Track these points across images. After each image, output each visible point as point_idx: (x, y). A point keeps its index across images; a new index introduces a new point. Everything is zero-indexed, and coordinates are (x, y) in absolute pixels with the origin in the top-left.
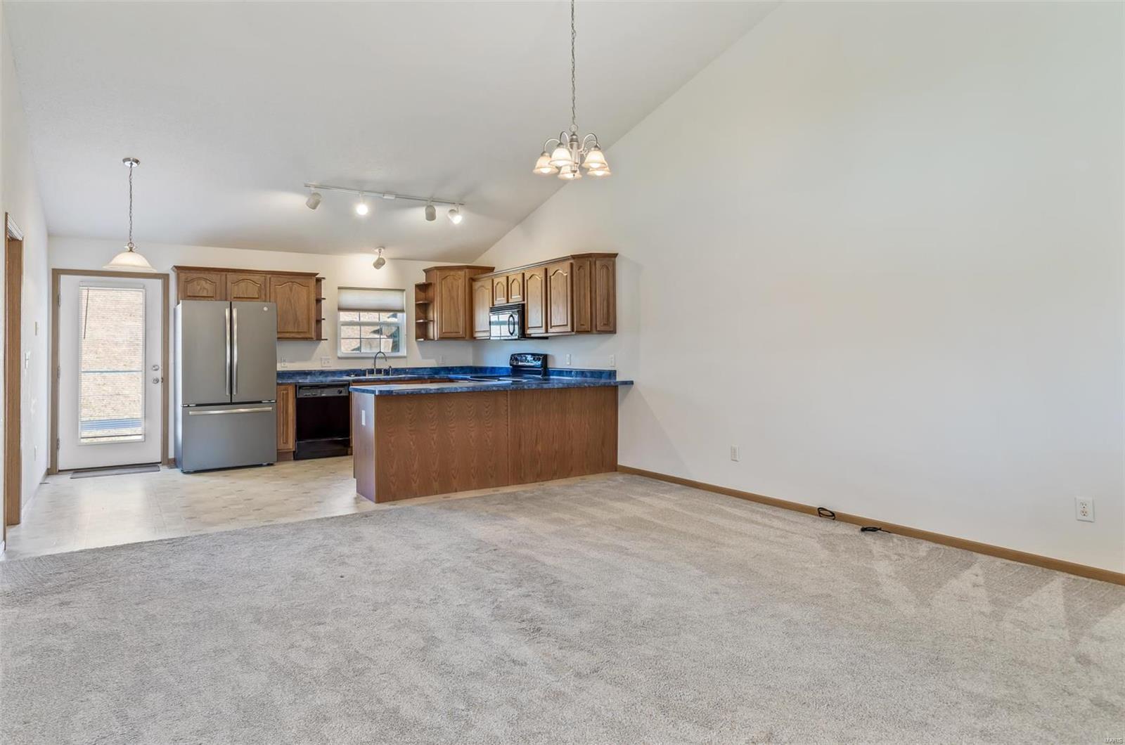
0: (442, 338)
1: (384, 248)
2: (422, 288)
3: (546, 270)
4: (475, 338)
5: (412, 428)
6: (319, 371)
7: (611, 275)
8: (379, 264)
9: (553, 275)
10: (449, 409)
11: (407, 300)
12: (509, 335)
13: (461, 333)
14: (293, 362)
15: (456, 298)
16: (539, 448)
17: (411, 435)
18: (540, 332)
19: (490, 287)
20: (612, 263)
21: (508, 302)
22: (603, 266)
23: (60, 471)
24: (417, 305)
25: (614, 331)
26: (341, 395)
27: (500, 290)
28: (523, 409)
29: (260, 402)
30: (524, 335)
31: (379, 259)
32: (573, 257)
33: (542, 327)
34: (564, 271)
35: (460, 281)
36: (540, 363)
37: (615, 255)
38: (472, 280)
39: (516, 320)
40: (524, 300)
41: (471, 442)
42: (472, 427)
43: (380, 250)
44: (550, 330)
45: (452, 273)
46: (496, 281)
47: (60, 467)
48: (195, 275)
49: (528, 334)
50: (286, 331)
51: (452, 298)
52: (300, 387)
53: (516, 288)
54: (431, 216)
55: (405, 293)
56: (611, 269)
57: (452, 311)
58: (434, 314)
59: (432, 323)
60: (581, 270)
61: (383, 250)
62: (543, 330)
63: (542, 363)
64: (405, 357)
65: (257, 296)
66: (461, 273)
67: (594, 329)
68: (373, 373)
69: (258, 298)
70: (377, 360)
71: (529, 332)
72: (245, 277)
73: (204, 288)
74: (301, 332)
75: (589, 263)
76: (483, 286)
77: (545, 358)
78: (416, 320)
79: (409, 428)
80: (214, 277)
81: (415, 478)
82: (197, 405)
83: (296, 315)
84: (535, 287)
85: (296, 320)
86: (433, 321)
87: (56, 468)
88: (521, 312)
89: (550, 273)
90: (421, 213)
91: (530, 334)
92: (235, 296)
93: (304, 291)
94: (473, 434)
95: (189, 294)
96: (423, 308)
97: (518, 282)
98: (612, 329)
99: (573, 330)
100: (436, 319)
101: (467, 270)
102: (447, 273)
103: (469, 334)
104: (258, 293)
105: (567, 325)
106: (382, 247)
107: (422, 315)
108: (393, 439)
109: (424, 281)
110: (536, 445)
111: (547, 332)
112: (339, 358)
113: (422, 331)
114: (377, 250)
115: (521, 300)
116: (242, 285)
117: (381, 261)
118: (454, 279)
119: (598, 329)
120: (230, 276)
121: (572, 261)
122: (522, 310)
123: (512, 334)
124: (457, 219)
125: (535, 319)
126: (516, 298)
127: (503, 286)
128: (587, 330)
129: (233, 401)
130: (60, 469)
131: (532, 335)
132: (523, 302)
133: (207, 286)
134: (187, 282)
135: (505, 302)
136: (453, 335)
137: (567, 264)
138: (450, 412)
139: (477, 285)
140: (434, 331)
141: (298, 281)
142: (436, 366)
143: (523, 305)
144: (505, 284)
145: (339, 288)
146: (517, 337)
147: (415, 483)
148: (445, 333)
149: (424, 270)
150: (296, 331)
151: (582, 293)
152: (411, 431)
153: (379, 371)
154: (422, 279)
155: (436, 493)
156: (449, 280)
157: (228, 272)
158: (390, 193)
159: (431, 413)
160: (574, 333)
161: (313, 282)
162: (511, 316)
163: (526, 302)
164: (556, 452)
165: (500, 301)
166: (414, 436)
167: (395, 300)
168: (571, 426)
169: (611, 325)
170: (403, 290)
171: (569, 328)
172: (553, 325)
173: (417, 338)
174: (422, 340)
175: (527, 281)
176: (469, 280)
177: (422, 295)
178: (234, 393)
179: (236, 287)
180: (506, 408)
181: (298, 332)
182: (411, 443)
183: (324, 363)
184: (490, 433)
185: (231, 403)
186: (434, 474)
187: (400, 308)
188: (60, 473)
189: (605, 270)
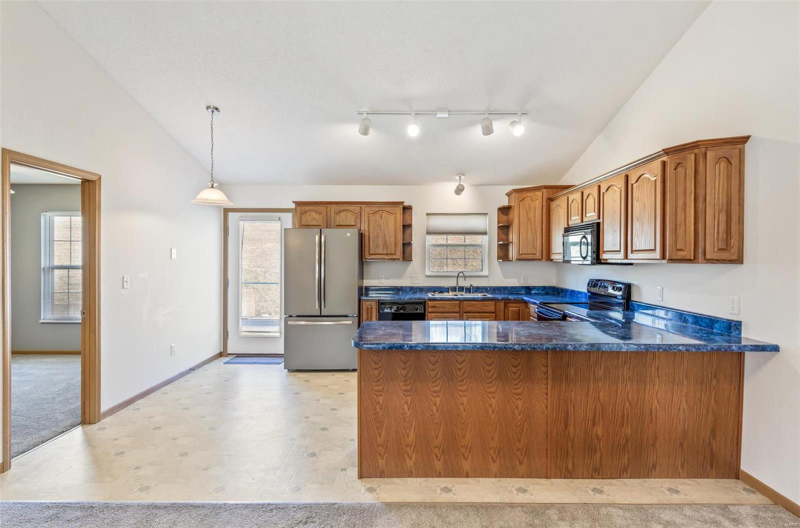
0: (519, 260)
1: (464, 175)
2: (504, 211)
3: (627, 177)
4: (552, 260)
5: (408, 388)
6: (409, 287)
7: (735, 172)
8: (459, 190)
9: (636, 182)
10: (459, 366)
11: (489, 223)
12: (582, 259)
13: (538, 255)
14: (389, 279)
15: (533, 220)
16: (599, 430)
17: (406, 396)
18: (619, 257)
19: (565, 206)
20: (737, 151)
21: (582, 222)
22: (718, 160)
23: (228, 354)
24: (499, 227)
25: (739, 260)
26: (417, 312)
27: (575, 207)
28: (572, 372)
29: (347, 316)
30: (598, 260)
31: (460, 184)
32: (667, 152)
33: (620, 251)
34: (652, 173)
35: (537, 202)
36: (620, 293)
37: (745, 139)
38: (551, 200)
39: (589, 241)
40: (599, 219)
41: (490, 412)
42: (490, 393)
43: (460, 177)
44: (630, 256)
45: (529, 194)
46: (571, 197)
47: (229, 352)
48: (308, 208)
49: (604, 260)
50: (377, 253)
51: (529, 219)
52: (382, 304)
53: (591, 203)
54: (488, 131)
55: (488, 216)
56: (735, 162)
57: (529, 232)
58: (513, 236)
59: (511, 244)
60: (680, 169)
61: (463, 177)
62: (621, 255)
63: (624, 293)
64: (487, 277)
65: (354, 224)
66: (539, 194)
67: (700, 255)
68: (456, 291)
69: (355, 225)
70: (459, 279)
71: (605, 256)
72: (344, 208)
73: (314, 219)
74: (388, 254)
75: (693, 157)
76: (559, 206)
77: (628, 287)
78: (498, 242)
79: (404, 388)
80: (322, 209)
81: (410, 453)
82: (298, 316)
83: (385, 238)
84: (613, 201)
85: (385, 244)
86: (512, 243)
87: (226, 352)
88: (595, 233)
89: (632, 180)
90: (478, 130)
91: (606, 260)
92: (337, 224)
93: (392, 218)
94: (493, 402)
95: (303, 224)
96: (504, 229)
97: (594, 197)
98: (734, 257)
99: (663, 257)
100: (514, 241)
101: (544, 190)
102: (525, 195)
103: (547, 255)
104: (355, 221)
105: (655, 250)
106: (461, 174)
107: (503, 237)
108: (381, 399)
109: (507, 205)
110: (594, 424)
111: (626, 257)
112: (427, 276)
113: (503, 253)
114: (457, 178)
115: (596, 218)
116: (343, 214)
117: (461, 188)
118: (532, 200)
119: (708, 257)
120: (334, 208)
121: (665, 158)
122: (597, 230)
123: (584, 258)
124: (519, 131)
125: (611, 239)
126: (591, 216)
127: (578, 202)
128: (688, 258)
129: (322, 314)
130: (229, 353)
131: (609, 261)
132: (598, 221)
133: (317, 216)
134: (302, 213)
135: (579, 221)
136: (530, 257)
137: (657, 165)
138: (460, 369)
139: (554, 205)
140: (513, 252)
141: (387, 209)
142: (518, 286)
143: (598, 224)
144: (579, 201)
145: (428, 214)
146: (589, 263)
147: (411, 459)
148: (522, 254)
149: (506, 194)
150: (385, 253)
151: (680, 203)
152: (405, 391)
153: (461, 289)
154: (505, 202)
155: (439, 476)
156: (526, 202)
157: (333, 204)
158: (442, 110)
159: (433, 370)
160: (664, 262)
161: (399, 210)
162: (584, 237)
163: (601, 220)
164: (627, 440)
165: (575, 220)
166: (409, 398)
167: (478, 223)
168: (655, 403)
169: (734, 250)
170: (486, 214)
171: (657, 254)
172: (634, 249)
173: (498, 259)
174: (501, 261)
175: (603, 193)
176: (547, 201)
177: (504, 218)
178: (323, 307)
179: (338, 216)
180: (544, 369)
181: (387, 254)
182: (406, 407)
183: (414, 280)
184: (520, 403)
185: (321, 316)
186: (437, 450)
187: (484, 231)
188: (229, 356)
189: (723, 164)
